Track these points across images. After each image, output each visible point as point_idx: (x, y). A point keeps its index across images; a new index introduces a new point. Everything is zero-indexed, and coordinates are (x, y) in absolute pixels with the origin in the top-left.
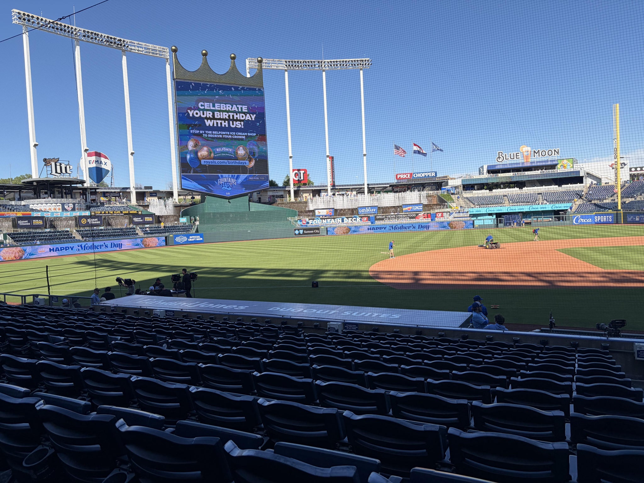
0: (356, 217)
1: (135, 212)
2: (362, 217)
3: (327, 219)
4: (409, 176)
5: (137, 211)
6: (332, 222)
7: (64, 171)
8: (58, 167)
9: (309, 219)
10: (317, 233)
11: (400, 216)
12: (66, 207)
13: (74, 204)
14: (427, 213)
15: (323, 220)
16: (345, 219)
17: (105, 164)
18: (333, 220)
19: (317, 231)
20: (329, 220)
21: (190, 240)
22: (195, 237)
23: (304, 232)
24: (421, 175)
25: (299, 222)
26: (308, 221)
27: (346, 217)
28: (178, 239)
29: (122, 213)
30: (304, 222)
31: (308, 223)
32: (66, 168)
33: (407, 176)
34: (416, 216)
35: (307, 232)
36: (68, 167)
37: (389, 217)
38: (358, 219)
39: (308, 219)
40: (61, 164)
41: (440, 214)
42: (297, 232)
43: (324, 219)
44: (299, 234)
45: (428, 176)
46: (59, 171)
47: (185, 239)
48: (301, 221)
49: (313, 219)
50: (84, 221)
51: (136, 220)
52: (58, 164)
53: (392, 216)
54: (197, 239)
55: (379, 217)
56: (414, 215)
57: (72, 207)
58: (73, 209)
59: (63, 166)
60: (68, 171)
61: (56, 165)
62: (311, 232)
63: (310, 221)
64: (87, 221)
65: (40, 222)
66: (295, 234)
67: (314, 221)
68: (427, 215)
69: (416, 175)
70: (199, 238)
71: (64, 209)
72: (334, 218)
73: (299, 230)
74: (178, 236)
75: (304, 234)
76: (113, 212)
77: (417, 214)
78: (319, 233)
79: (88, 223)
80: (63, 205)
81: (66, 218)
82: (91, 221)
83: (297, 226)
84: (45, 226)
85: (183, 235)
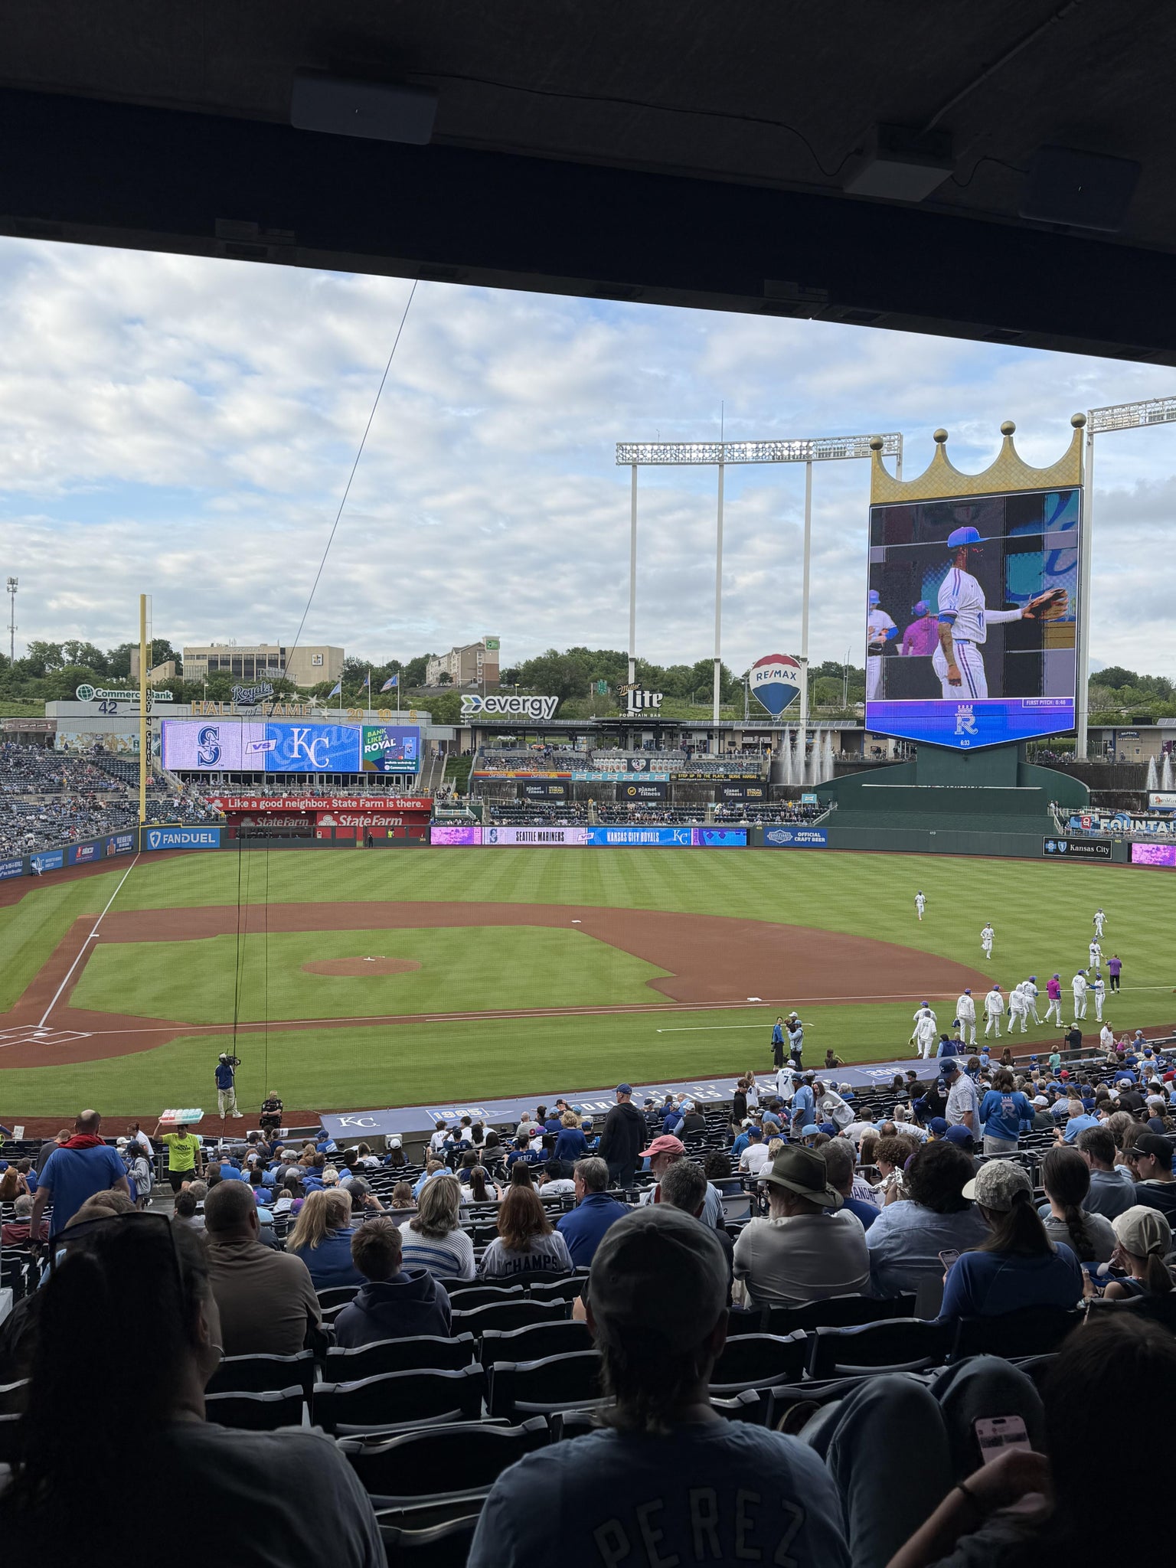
1: (753, 777)
3: (1147, 819)
5: (758, 776)
6: (1159, 829)
7: (647, 704)
8: (639, 698)
9: (1101, 817)
10: (1103, 855)
12: (634, 764)
13: (648, 761)
15: (1137, 822)
17: (793, 676)
18: (1162, 824)
19: (1104, 850)
20: (1152, 823)
21: (799, 839)
22: (809, 834)
23: (1068, 847)
25: (1073, 823)
26: (1096, 820)
28: (772, 836)
29: (728, 778)
30: (1085, 823)
31: (1097, 826)
32: (651, 698)
35: (1077, 849)
36: (655, 696)
39: (1096, 816)
40: (643, 693)
42: (1051, 846)
43: (1141, 820)
44: (1057, 851)
46: (639, 704)
47: (787, 837)
48: (1078, 818)
49: (1111, 818)
50: (631, 791)
51: (728, 792)
52: (639, 692)
54: (813, 840)
57: (645, 764)
58: (646, 769)
59: (647, 694)
60: (655, 704)
61: (635, 695)
62: (1089, 849)
63: (1103, 823)
64: (637, 790)
65: (561, 790)
66: (1047, 851)
67: (1114, 821)
70: (817, 838)
71: (631, 769)
72: (1167, 820)
73: (1056, 841)
74: (774, 828)
75: (1068, 851)
76: (711, 775)
78: (1108, 856)
79: (638, 794)
80: (629, 761)
81: (606, 785)
82: (644, 791)
83: (1060, 830)
84: (567, 796)
85: (786, 829)
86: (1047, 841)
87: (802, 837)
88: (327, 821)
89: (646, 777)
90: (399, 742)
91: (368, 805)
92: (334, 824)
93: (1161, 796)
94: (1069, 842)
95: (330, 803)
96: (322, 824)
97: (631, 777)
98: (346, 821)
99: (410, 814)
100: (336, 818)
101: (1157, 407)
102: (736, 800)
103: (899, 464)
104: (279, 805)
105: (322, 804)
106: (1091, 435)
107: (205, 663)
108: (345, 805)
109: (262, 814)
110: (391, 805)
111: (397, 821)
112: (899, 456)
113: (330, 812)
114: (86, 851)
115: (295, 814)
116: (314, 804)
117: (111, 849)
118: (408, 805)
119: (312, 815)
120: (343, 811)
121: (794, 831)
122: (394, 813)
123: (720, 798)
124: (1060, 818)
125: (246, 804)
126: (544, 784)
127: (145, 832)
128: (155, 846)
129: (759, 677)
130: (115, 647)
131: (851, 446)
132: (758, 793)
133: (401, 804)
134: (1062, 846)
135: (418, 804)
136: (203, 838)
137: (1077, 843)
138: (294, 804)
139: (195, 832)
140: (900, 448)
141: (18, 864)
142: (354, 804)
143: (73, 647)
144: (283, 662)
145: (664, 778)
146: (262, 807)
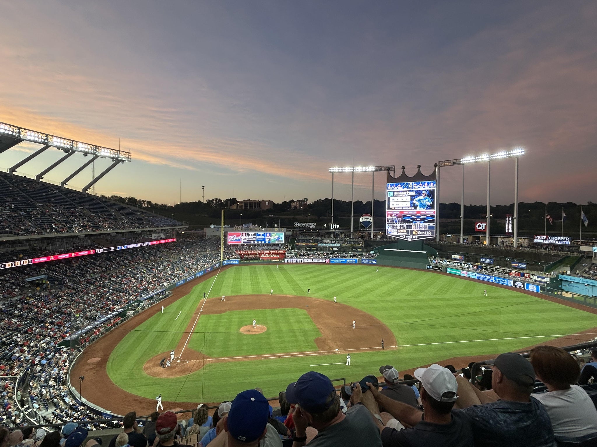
0: (470, 265)
2: (473, 265)
4: (545, 238)
5: (361, 245)
6: (454, 264)
7: (335, 228)
10: (440, 270)
11: (499, 269)
13: (335, 241)
14: (518, 272)
16: (462, 264)
19: (440, 269)
20: (452, 263)
22: (372, 261)
24: (556, 238)
25: (434, 261)
26: (439, 261)
27: (463, 263)
28: (363, 261)
29: (354, 245)
30: (437, 262)
31: (439, 263)
33: (543, 238)
34: (510, 272)
35: (434, 268)
36: (337, 226)
37: (491, 268)
38: (471, 266)
41: (528, 275)
42: (428, 267)
43: (449, 262)
44: (430, 268)
45: (562, 240)
46: (334, 228)
47: (367, 261)
48: (435, 261)
49: (443, 261)
50: (331, 249)
51: (354, 250)
52: (333, 225)
53: (493, 269)
55: (484, 267)
56: (509, 271)
58: (335, 243)
60: (337, 228)
62: (437, 269)
63: (441, 262)
65: (315, 249)
66: (427, 268)
68: (518, 274)
69: (551, 238)
70: (374, 262)
71: (332, 243)
72: (456, 263)
73: (429, 266)
74: (364, 259)
75: (432, 269)
76: (350, 245)
77: (511, 271)
79: (333, 250)
80: (331, 241)
81: (326, 247)
82: (334, 249)
83: (431, 263)
84: (316, 250)
85: (367, 260)
86: (427, 266)
87: (370, 262)
88: (262, 256)
89: (335, 245)
90: (279, 236)
91: (272, 252)
92: (264, 256)
93: (455, 256)
94: (433, 266)
95: (263, 252)
96: (261, 256)
97: (332, 245)
98: (267, 256)
99: (281, 254)
100: (265, 255)
101: (455, 161)
102: (356, 251)
103: (394, 172)
104: (252, 252)
105: (261, 252)
106: (439, 167)
107: (243, 204)
108: (267, 252)
109: (249, 254)
110: (276, 252)
111: (278, 256)
112: (394, 171)
113: (263, 254)
114: (209, 269)
115: (256, 254)
116: (260, 252)
117: (215, 267)
118: (280, 252)
119: (260, 254)
120: (266, 253)
121: (369, 260)
122: (277, 254)
123: (352, 251)
124: (431, 260)
125: (245, 252)
126: (311, 247)
127: (222, 262)
128: (225, 264)
129: (362, 219)
130: (225, 200)
131: (383, 169)
132: (361, 250)
133: (279, 252)
134: (431, 267)
135: (283, 252)
136: (235, 262)
137: (434, 267)
138: (255, 252)
139: (233, 260)
140: (395, 169)
141: (193, 276)
142: (269, 252)
143: (216, 199)
144: (260, 204)
145: (339, 245)
146: (248, 253)
